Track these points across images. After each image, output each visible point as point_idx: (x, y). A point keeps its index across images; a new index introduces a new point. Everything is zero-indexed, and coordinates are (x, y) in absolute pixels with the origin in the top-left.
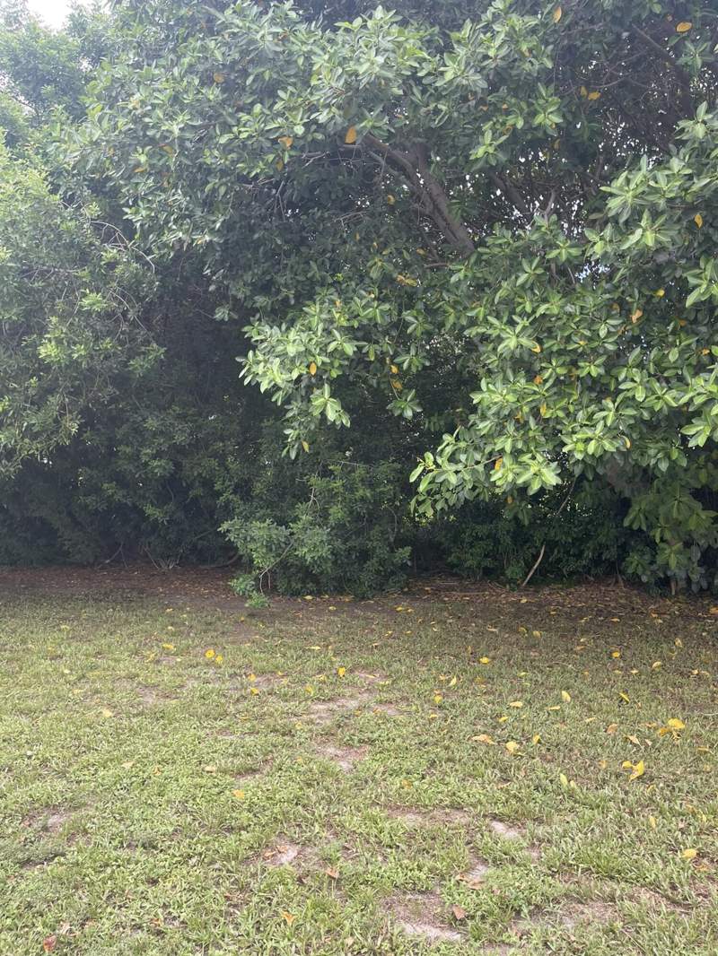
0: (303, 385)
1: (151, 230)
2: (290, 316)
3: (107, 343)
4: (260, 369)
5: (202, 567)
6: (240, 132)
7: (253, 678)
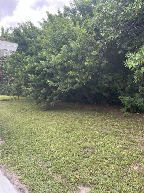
0: (139, 66)
1: (106, 37)
2: (136, 50)
3: (97, 61)
4: (129, 63)
5: (114, 106)
6: (126, 11)
7: (126, 129)
